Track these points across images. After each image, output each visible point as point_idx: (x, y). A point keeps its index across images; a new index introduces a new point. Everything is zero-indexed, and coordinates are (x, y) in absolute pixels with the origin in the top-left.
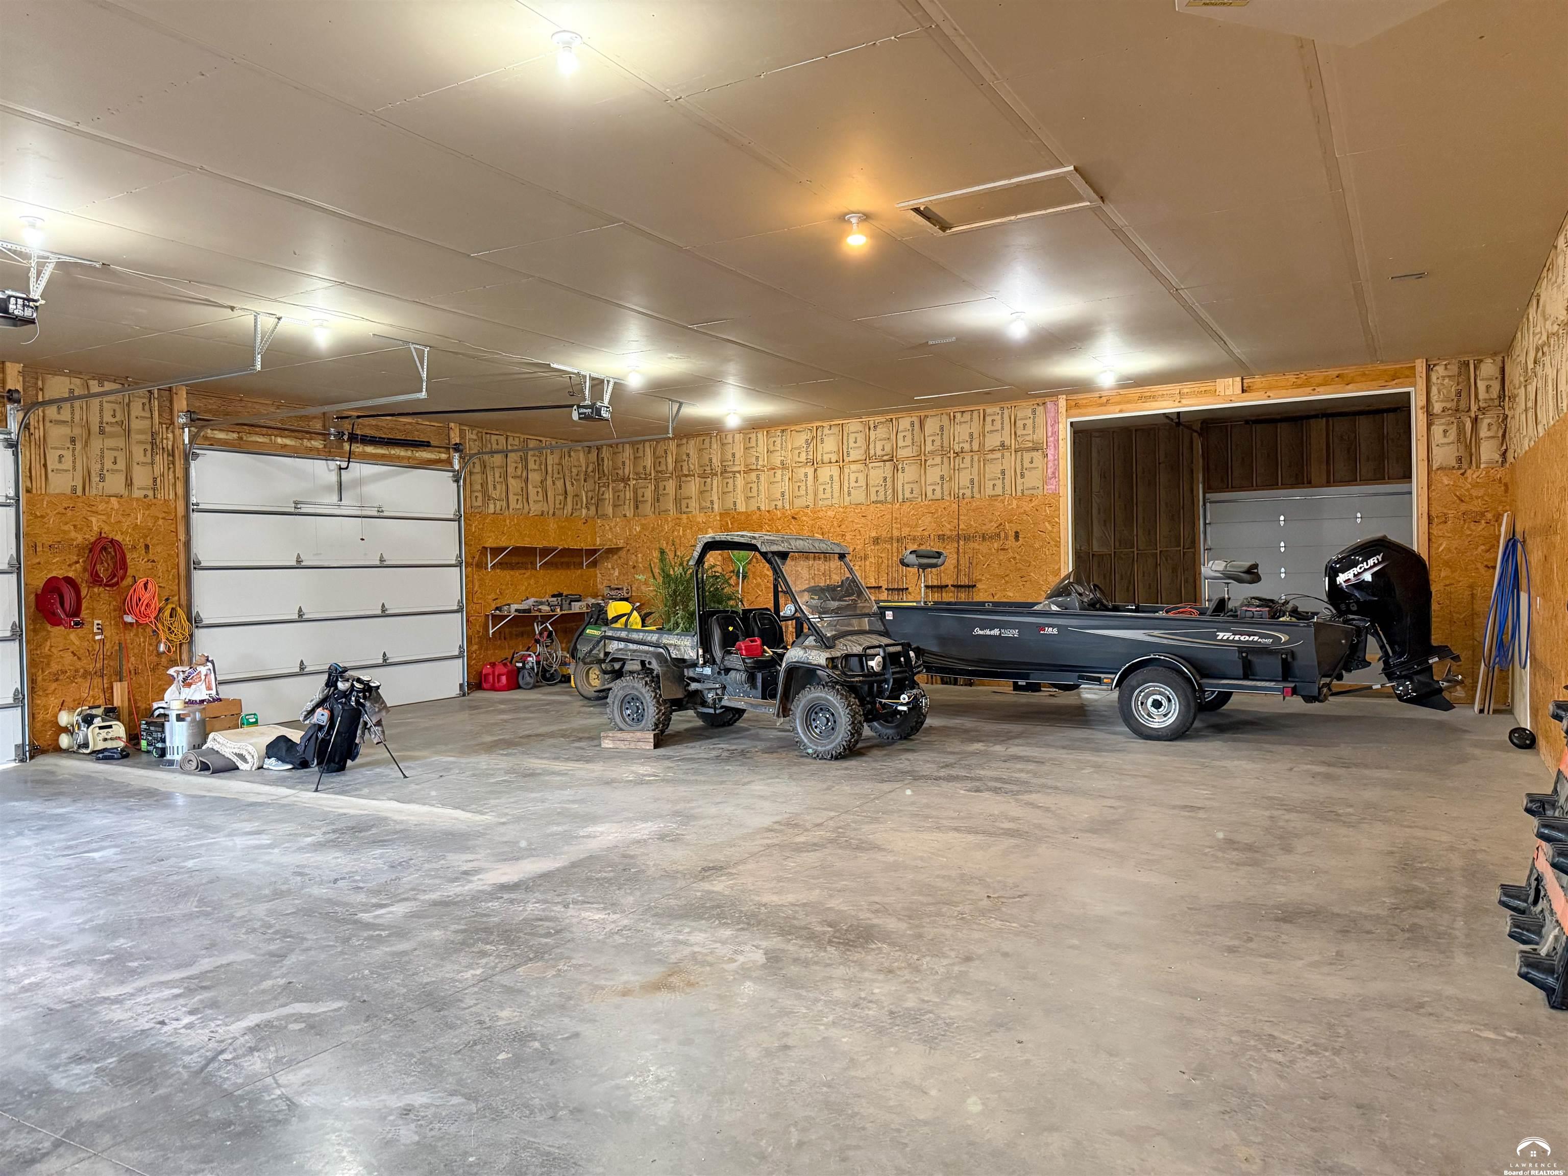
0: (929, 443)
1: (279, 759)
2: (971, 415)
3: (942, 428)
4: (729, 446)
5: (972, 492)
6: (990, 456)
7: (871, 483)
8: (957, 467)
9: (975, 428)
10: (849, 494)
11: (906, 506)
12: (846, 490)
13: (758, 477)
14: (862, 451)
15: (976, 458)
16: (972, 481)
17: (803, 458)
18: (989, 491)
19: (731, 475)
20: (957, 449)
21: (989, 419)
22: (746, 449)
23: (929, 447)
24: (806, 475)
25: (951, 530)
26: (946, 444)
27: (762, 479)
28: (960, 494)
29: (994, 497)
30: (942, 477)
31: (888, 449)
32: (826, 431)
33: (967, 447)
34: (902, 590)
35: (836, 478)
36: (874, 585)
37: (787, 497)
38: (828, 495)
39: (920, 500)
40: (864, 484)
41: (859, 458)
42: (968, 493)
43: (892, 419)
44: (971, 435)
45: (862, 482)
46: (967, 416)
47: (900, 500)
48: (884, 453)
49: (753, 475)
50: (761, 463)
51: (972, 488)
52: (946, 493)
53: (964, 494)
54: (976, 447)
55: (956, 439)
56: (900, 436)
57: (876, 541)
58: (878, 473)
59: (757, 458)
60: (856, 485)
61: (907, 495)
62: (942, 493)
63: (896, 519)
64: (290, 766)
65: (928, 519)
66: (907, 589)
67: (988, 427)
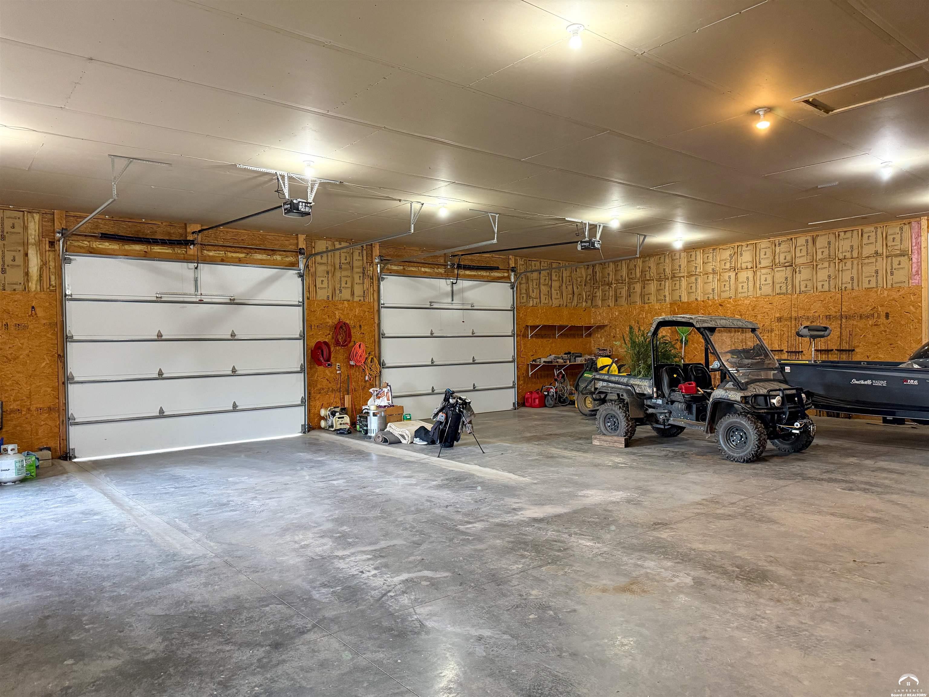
0: (819, 253)
1: (421, 439)
2: (852, 234)
3: (829, 243)
4: (676, 261)
5: (852, 286)
6: (866, 261)
7: (776, 281)
8: (840, 269)
9: (855, 242)
10: (760, 289)
11: (801, 297)
12: (758, 286)
13: (696, 280)
14: (770, 260)
15: (855, 262)
16: (852, 279)
17: (728, 266)
18: (866, 285)
19: (678, 279)
20: (841, 257)
21: (866, 236)
22: (688, 262)
23: (819, 256)
24: (730, 277)
25: (836, 312)
26: (832, 253)
27: (699, 281)
28: (843, 288)
29: (868, 289)
30: (829, 276)
31: (789, 258)
32: (744, 248)
33: (848, 255)
34: (799, 352)
35: (751, 279)
36: (778, 349)
37: (716, 291)
38: (746, 290)
39: (812, 291)
40: (771, 282)
41: (768, 265)
42: (849, 286)
43: (791, 239)
44: (852, 247)
45: (770, 281)
46: (849, 235)
47: (798, 292)
48: (786, 261)
49: (693, 278)
50: (698, 270)
51: (852, 283)
52: (832, 286)
53: (845, 288)
54: (855, 255)
55: (841, 250)
56: (798, 249)
57: (779, 319)
58: (781, 275)
59: (696, 267)
60: (766, 283)
61: (803, 289)
62: (829, 287)
63: (794, 305)
64: (426, 443)
65: (818, 305)
66: (802, 352)
67: (865, 241)
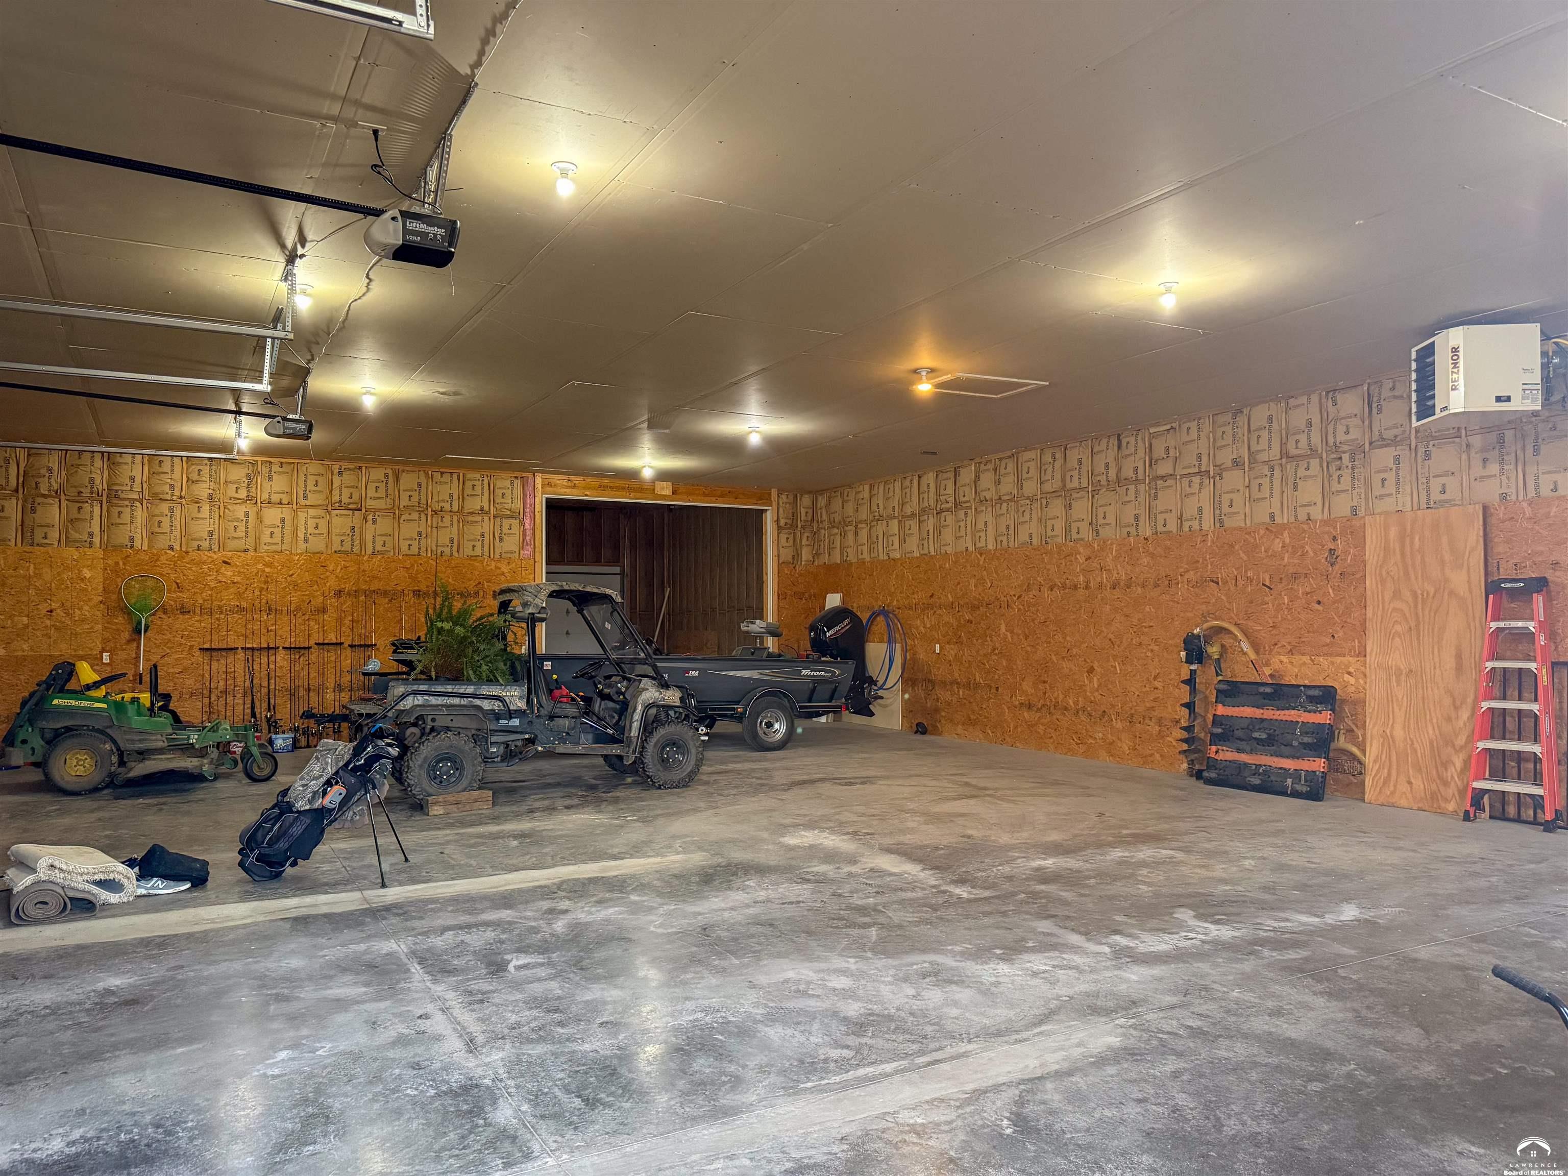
0: (404, 496)
1: (165, 877)
2: (451, 476)
3: (419, 485)
4: (126, 467)
5: (452, 551)
6: (470, 518)
7: (335, 531)
8: (434, 525)
9: (455, 490)
10: (306, 540)
11: (376, 560)
12: (301, 535)
13: (171, 510)
14: (323, 496)
15: (455, 518)
16: (452, 540)
17: (243, 494)
18: (468, 551)
19: (127, 503)
20: (437, 507)
21: (469, 484)
22: (152, 474)
23: (404, 502)
24: (247, 515)
25: (428, 587)
26: (424, 501)
27: (177, 513)
28: (439, 552)
29: (471, 557)
30: (420, 533)
31: (356, 497)
32: (275, 468)
33: (447, 507)
34: (371, 646)
35: (288, 522)
36: (334, 641)
38: (279, 540)
39: (392, 554)
40: (325, 531)
41: (320, 502)
42: (447, 551)
43: (360, 468)
44: (451, 496)
45: (323, 529)
46: (446, 477)
47: (369, 551)
48: (351, 501)
50: (177, 493)
51: (452, 547)
52: (423, 549)
53: (442, 552)
54: (455, 508)
55: (435, 498)
56: (371, 487)
57: (339, 593)
58: (341, 522)
60: (317, 531)
61: (379, 547)
62: (419, 549)
63: (364, 571)
64: (188, 885)
65: (403, 573)
67: (468, 491)
